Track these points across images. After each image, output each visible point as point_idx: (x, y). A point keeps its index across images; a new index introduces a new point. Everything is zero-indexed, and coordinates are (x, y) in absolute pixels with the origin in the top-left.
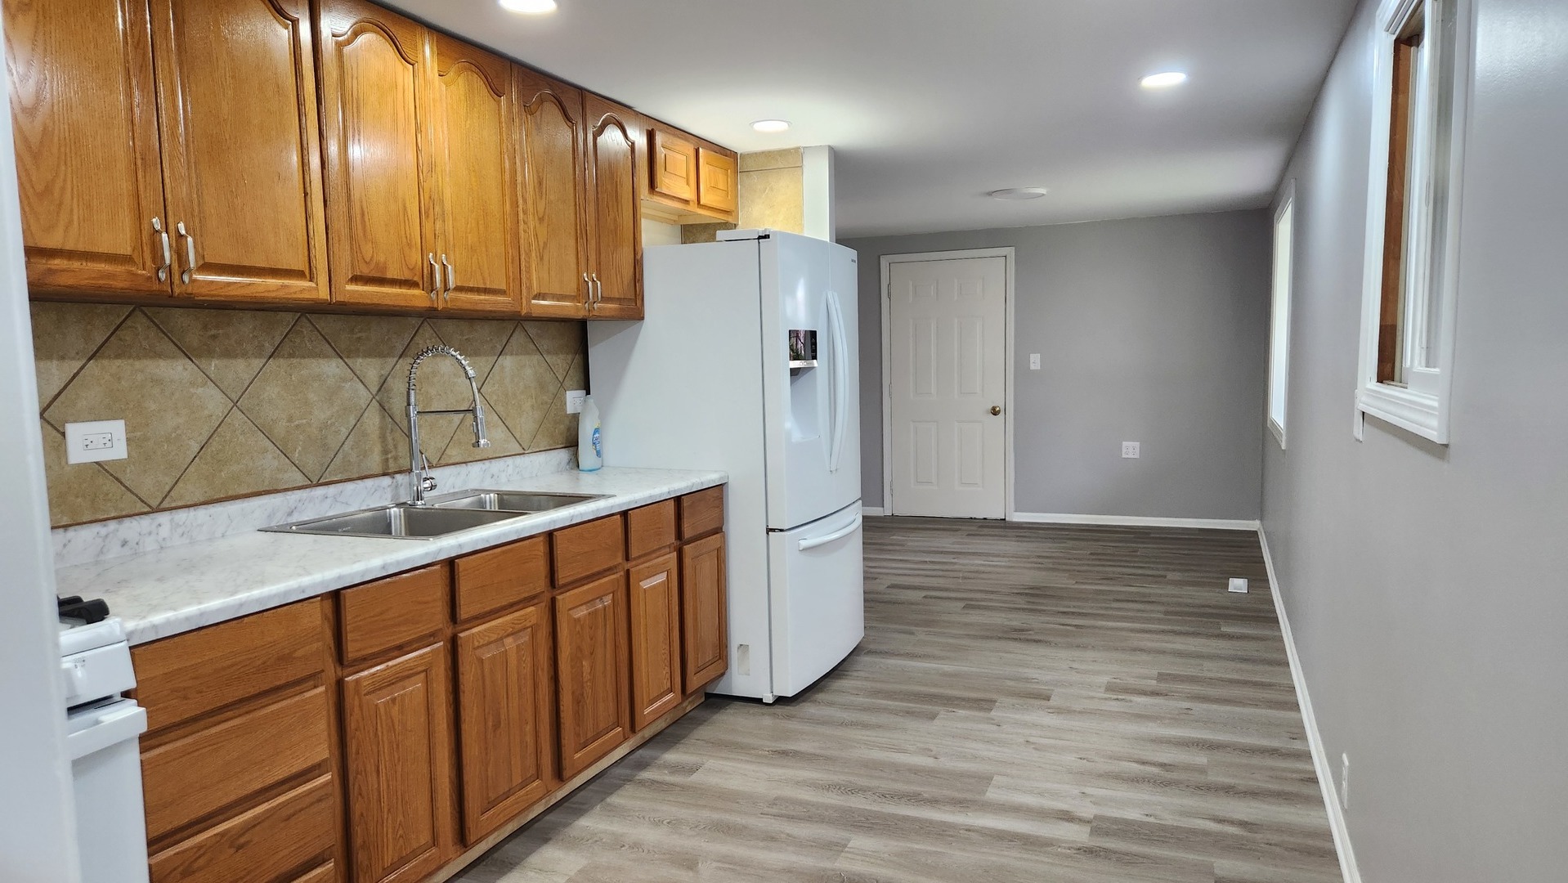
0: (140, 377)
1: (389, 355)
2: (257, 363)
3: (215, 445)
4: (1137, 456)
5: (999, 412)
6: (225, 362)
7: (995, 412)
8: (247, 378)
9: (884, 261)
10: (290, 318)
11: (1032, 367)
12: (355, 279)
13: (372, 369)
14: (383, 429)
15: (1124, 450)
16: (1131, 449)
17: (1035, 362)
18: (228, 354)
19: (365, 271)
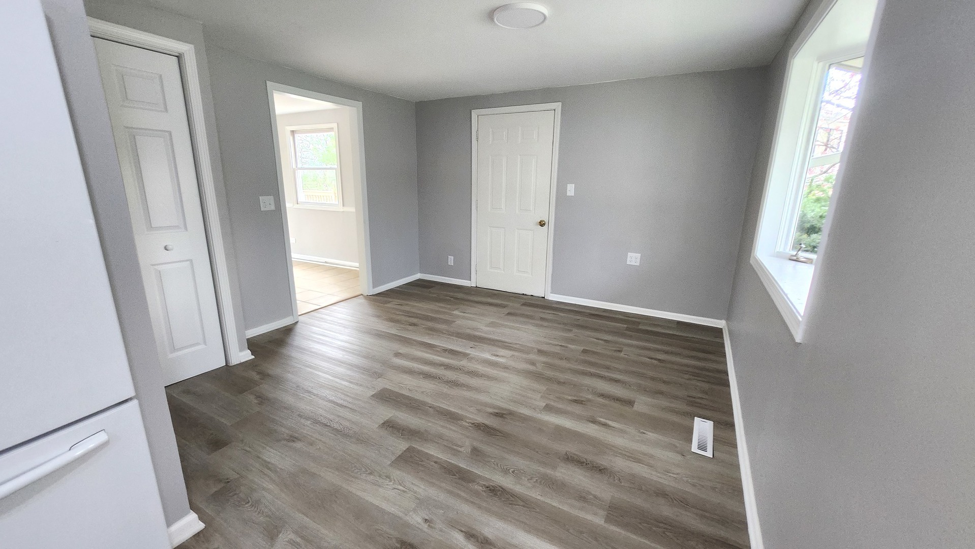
4: (638, 264)
5: (544, 224)
7: (542, 224)
9: (474, 113)
11: (569, 194)
15: (629, 259)
16: (634, 259)
17: (571, 190)
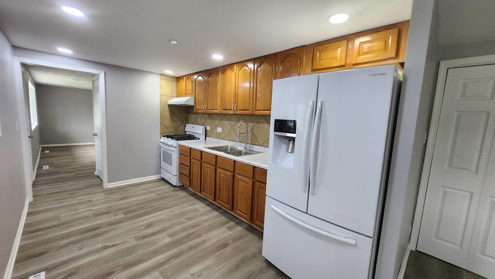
0: (223, 123)
1: (254, 123)
2: (235, 122)
3: (229, 133)
6: (231, 122)
8: (233, 124)
10: (239, 116)
12: (223, 110)
13: (251, 125)
14: (252, 136)
18: (232, 121)
19: (224, 108)
